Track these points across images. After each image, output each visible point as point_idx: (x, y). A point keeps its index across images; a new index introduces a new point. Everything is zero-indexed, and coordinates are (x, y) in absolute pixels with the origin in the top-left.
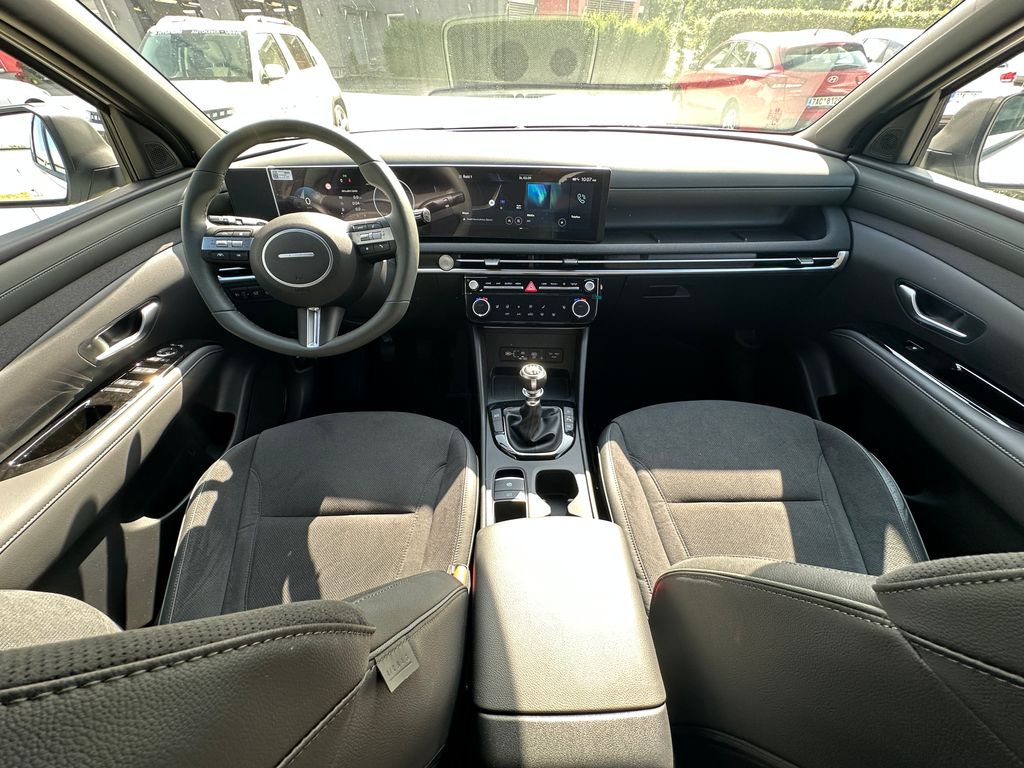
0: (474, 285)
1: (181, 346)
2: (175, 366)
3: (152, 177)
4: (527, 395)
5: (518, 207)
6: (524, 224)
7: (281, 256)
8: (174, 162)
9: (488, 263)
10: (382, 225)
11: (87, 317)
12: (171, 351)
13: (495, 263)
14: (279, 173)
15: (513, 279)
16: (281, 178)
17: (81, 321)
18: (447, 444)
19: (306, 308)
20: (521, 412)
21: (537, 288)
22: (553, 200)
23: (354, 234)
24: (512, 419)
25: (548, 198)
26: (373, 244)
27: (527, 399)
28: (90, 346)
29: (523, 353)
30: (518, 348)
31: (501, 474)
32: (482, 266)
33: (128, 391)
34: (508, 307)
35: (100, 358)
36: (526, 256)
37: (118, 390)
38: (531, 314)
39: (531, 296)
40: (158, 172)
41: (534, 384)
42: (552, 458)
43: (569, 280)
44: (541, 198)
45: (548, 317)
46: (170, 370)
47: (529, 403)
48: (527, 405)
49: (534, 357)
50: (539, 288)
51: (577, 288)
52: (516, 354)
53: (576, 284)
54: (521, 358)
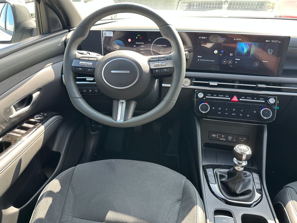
0: (201, 95)
1: (46, 114)
2: (42, 124)
3: (49, 32)
4: (236, 162)
5: (231, 55)
6: (233, 63)
7: (112, 72)
8: (60, 26)
9: (211, 83)
10: (167, 59)
11: (10, 95)
12: (41, 117)
13: (216, 84)
14: (108, 33)
15: (224, 94)
16: (107, 35)
17: (7, 98)
18: (182, 187)
19: (118, 100)
20: (228, 173)
21: (239, 99)
22: (252, 52)
23: (151, 63)
24: (222, 176)
25: (249, 51)
26: (161, 68)
27: (236, 165)
28: (8, 110)
29: (223, 136)
30: (220, 133)
31: (218, 212)
32: (208, 85)
33: (19, 135)
34: (220, 109)
35: (11, 117)
36: (233, 81)
37: (15, 134)
38: (234, 114)
39: (235, 104)
40: (52, 30)
41: (244, 157)
42: (249, 206)
43: (258, 97)
44: (246, 50)
45: (244, 116)
46: (39, 127)
47: (236, 168)
48: (235, 170)
49: (230, 139)
50: (240, 99)
51: (264, 101)
52: (219, 136)
53: (263, 99)
54: (221, 139)
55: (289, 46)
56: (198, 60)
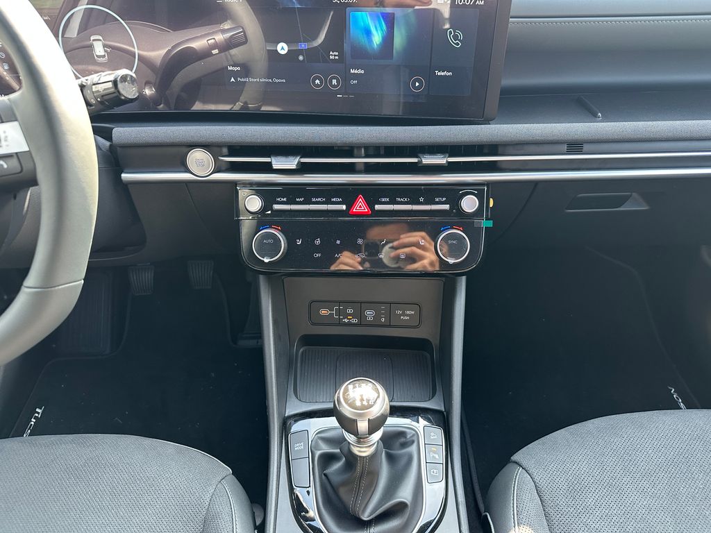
0: (255, 202)
5: (334, 55)
6: (345, 87)
9: (278, 163)
15: (328, 192)
18: (201, 518)
21: (372, 208)
22: (399, 40)
25: (388, 39)
29: (350, 311)
30: (339, 303)
32: (267, 168)
34: (318, 242)
36: (348, 150)
39: (361, 222)
41: (364, 425)
43: (430, 193)
44: (377, 38)
47: (355, 449)
48: (351, 453)
49: (370, 319)
50: (377, 207)
51: (447, 207)
52: (339, 312)
53: (444, 199)
54: (346, 320)
55: (511, 14)
56: (233, 80)
